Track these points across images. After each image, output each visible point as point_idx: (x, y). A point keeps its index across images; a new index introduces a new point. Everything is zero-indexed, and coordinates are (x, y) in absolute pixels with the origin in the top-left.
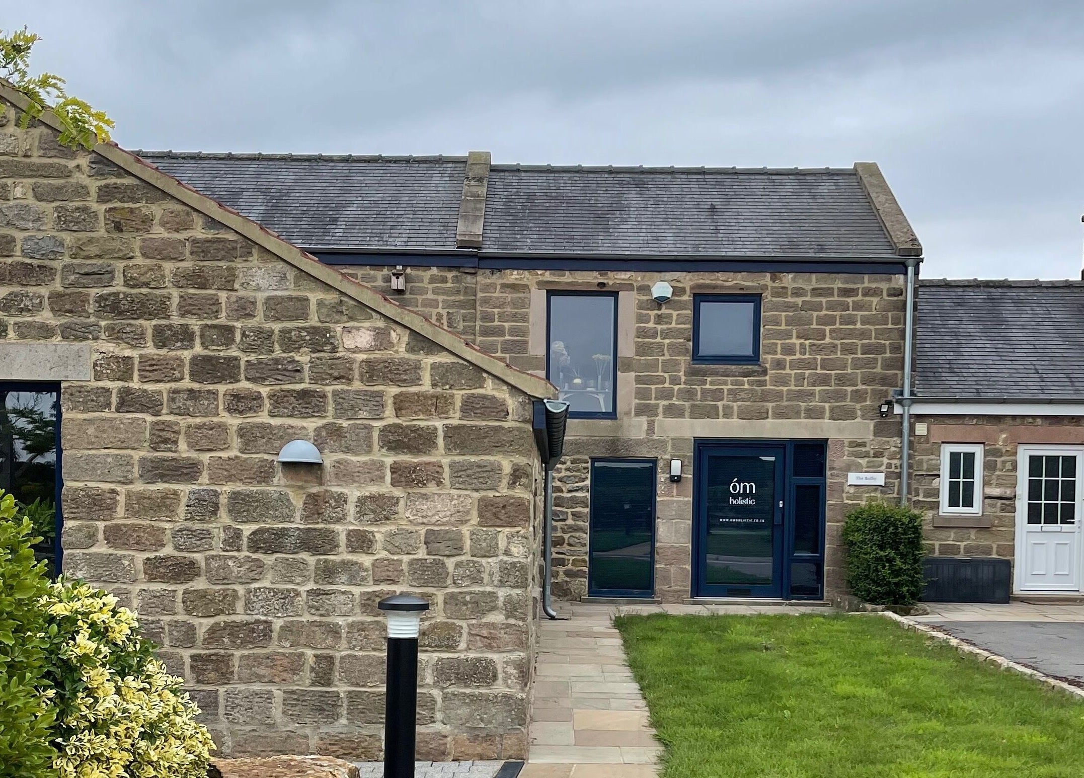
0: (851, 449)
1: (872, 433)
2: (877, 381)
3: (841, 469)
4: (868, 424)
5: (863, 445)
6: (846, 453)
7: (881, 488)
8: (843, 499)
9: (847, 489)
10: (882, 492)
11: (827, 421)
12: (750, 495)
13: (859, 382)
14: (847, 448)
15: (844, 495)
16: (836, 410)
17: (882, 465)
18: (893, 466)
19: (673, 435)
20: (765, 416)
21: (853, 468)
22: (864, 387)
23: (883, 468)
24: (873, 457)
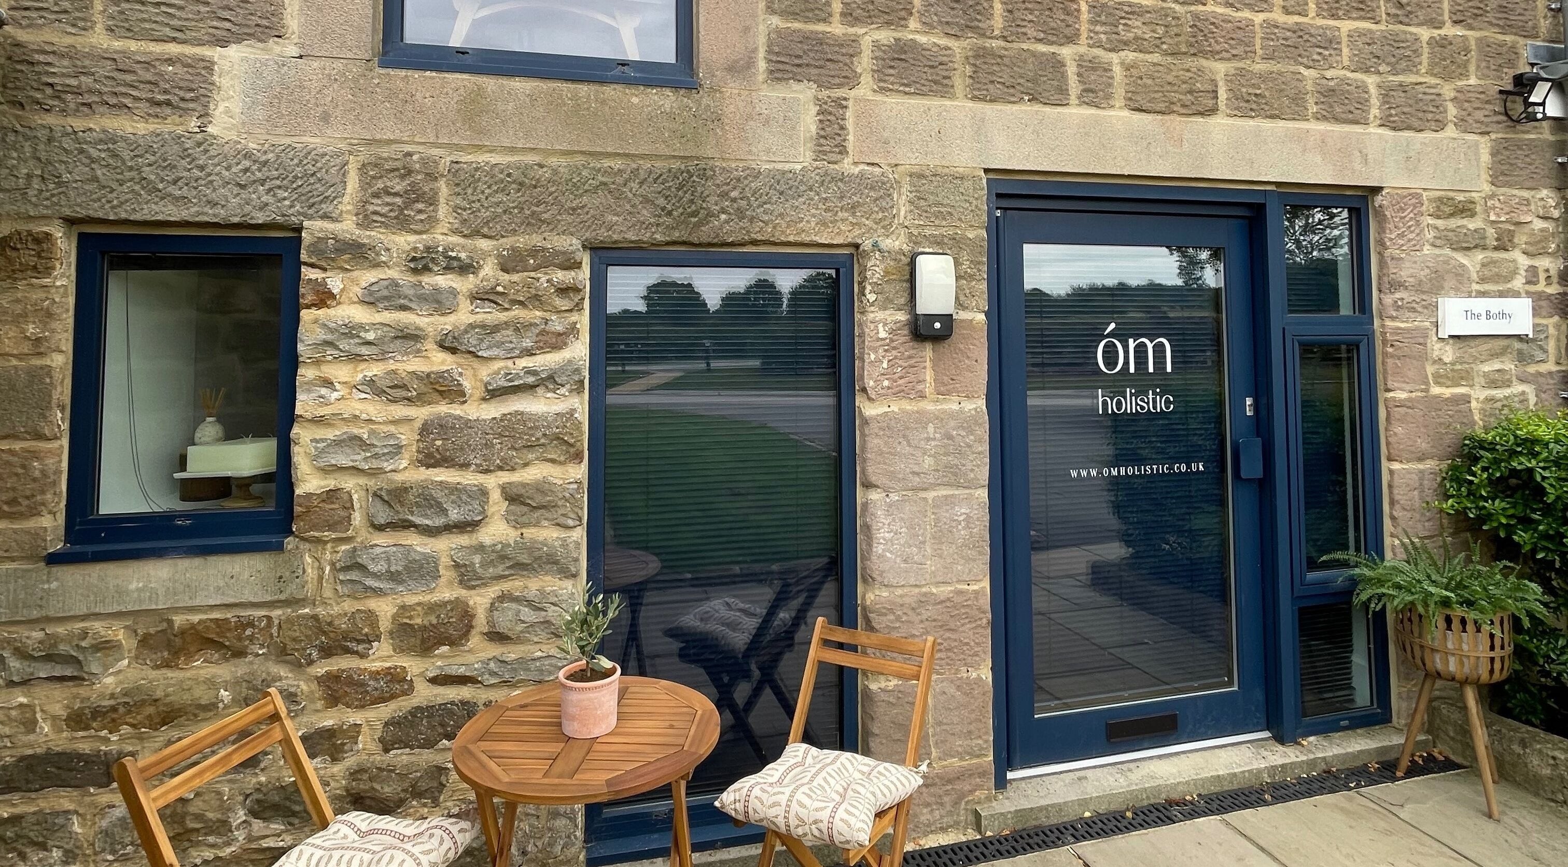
0: (1440, 223)
1: (1485, 176)
2: (1490, 17)
3: (1419, 288)
4: (1477, 144)
5: (1465, 210)
6: (1429, 235)
7: (1517, 345)
8: (1427, 384)
9: (1436, 349)
10: (1522, 358)
11: (1373, 129)
12: (1161, 382)
13: (1446, 17)
14: (1430, 221)
15: (1430, 369)
16: (1399, 97)
17: (1515, 272)
18: (1542, 276)
19: (910, 159)
20: (1211, 103)
21: (1450, 283)
22: (1459, 31)
23: (1518, 283)
24: (1496, 248)
